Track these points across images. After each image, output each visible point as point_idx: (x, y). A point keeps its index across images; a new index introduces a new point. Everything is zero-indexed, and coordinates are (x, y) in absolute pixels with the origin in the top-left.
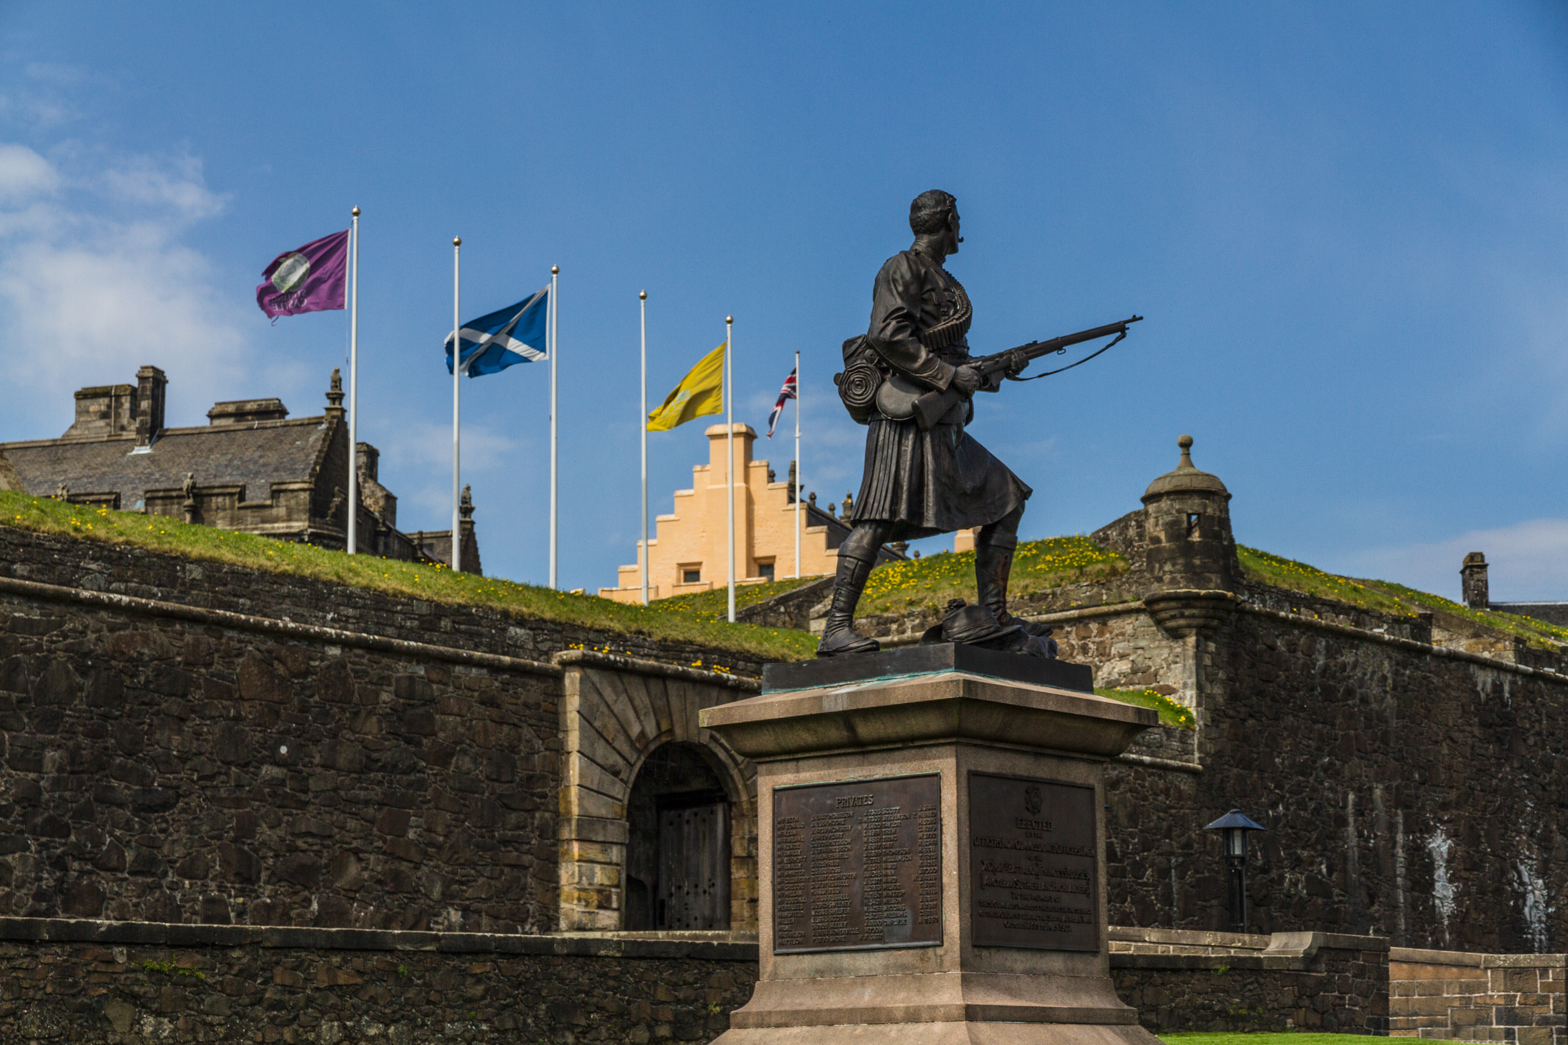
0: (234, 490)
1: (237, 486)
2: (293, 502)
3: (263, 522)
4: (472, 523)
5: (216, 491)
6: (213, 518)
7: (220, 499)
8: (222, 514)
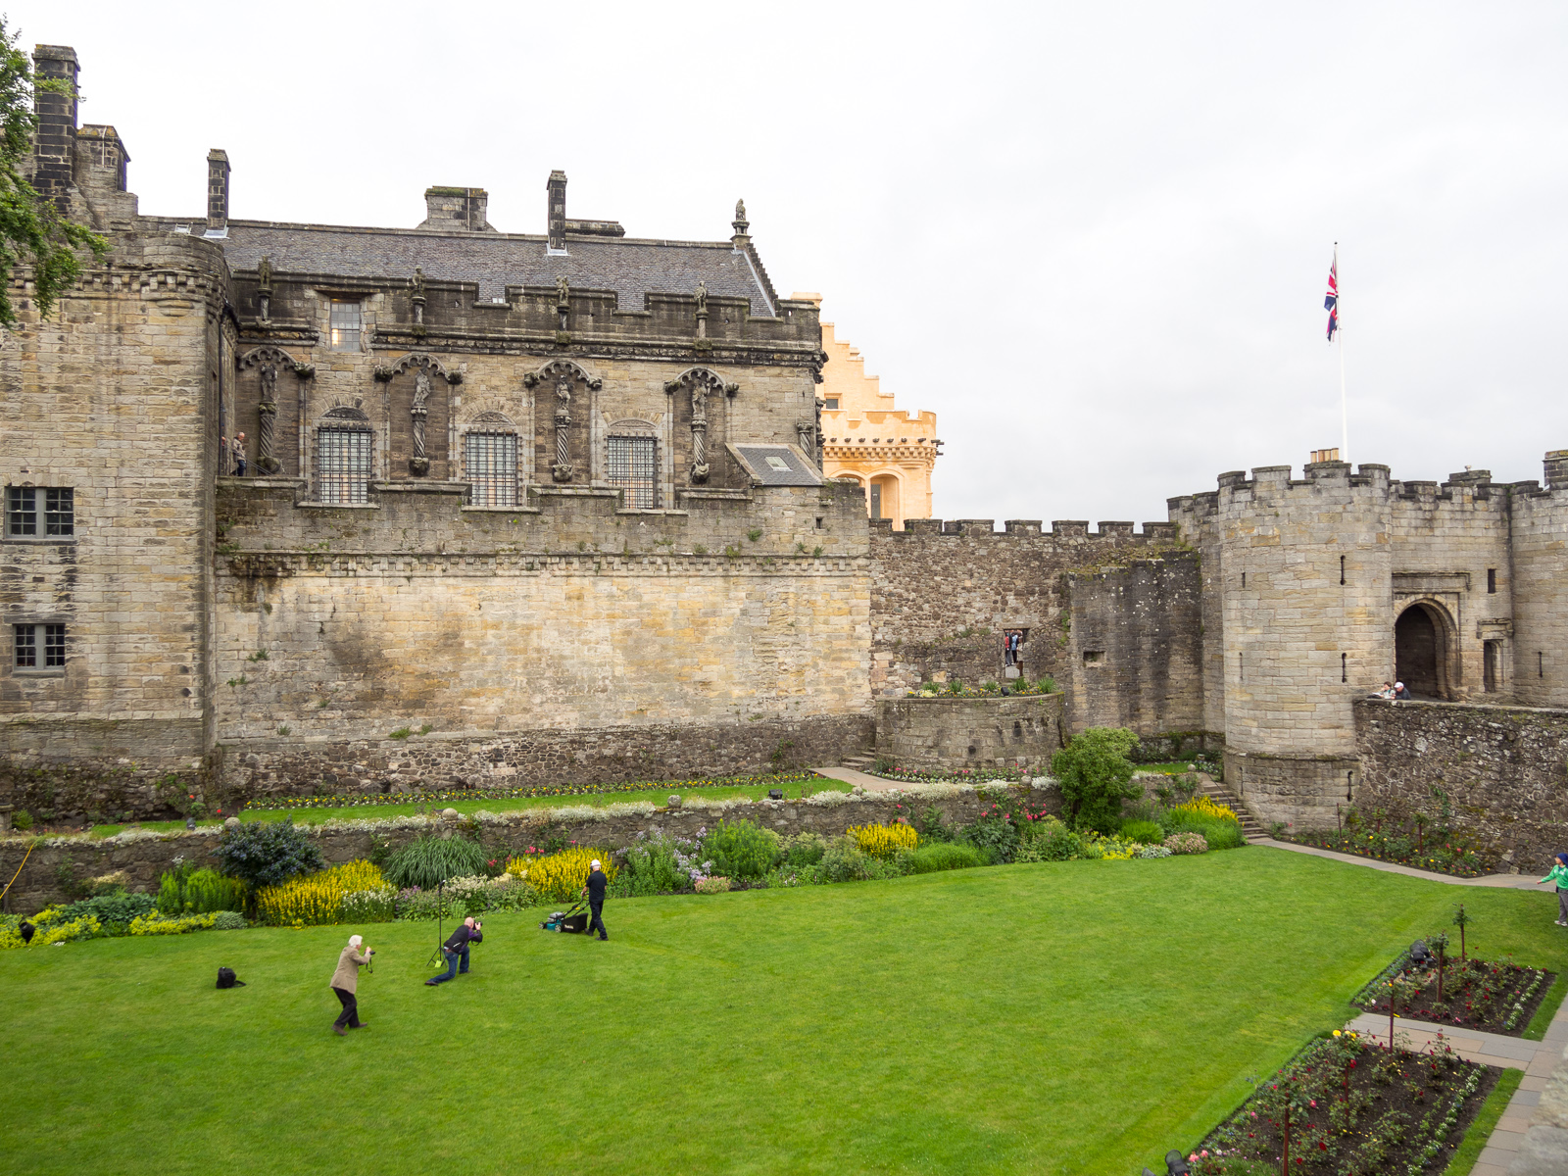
0: (739, 303)
1: (741, 299)
3: (774, 338)
5: (725, 302)
6: (724, 329)
7: (729, 310)
8: (731, 326)
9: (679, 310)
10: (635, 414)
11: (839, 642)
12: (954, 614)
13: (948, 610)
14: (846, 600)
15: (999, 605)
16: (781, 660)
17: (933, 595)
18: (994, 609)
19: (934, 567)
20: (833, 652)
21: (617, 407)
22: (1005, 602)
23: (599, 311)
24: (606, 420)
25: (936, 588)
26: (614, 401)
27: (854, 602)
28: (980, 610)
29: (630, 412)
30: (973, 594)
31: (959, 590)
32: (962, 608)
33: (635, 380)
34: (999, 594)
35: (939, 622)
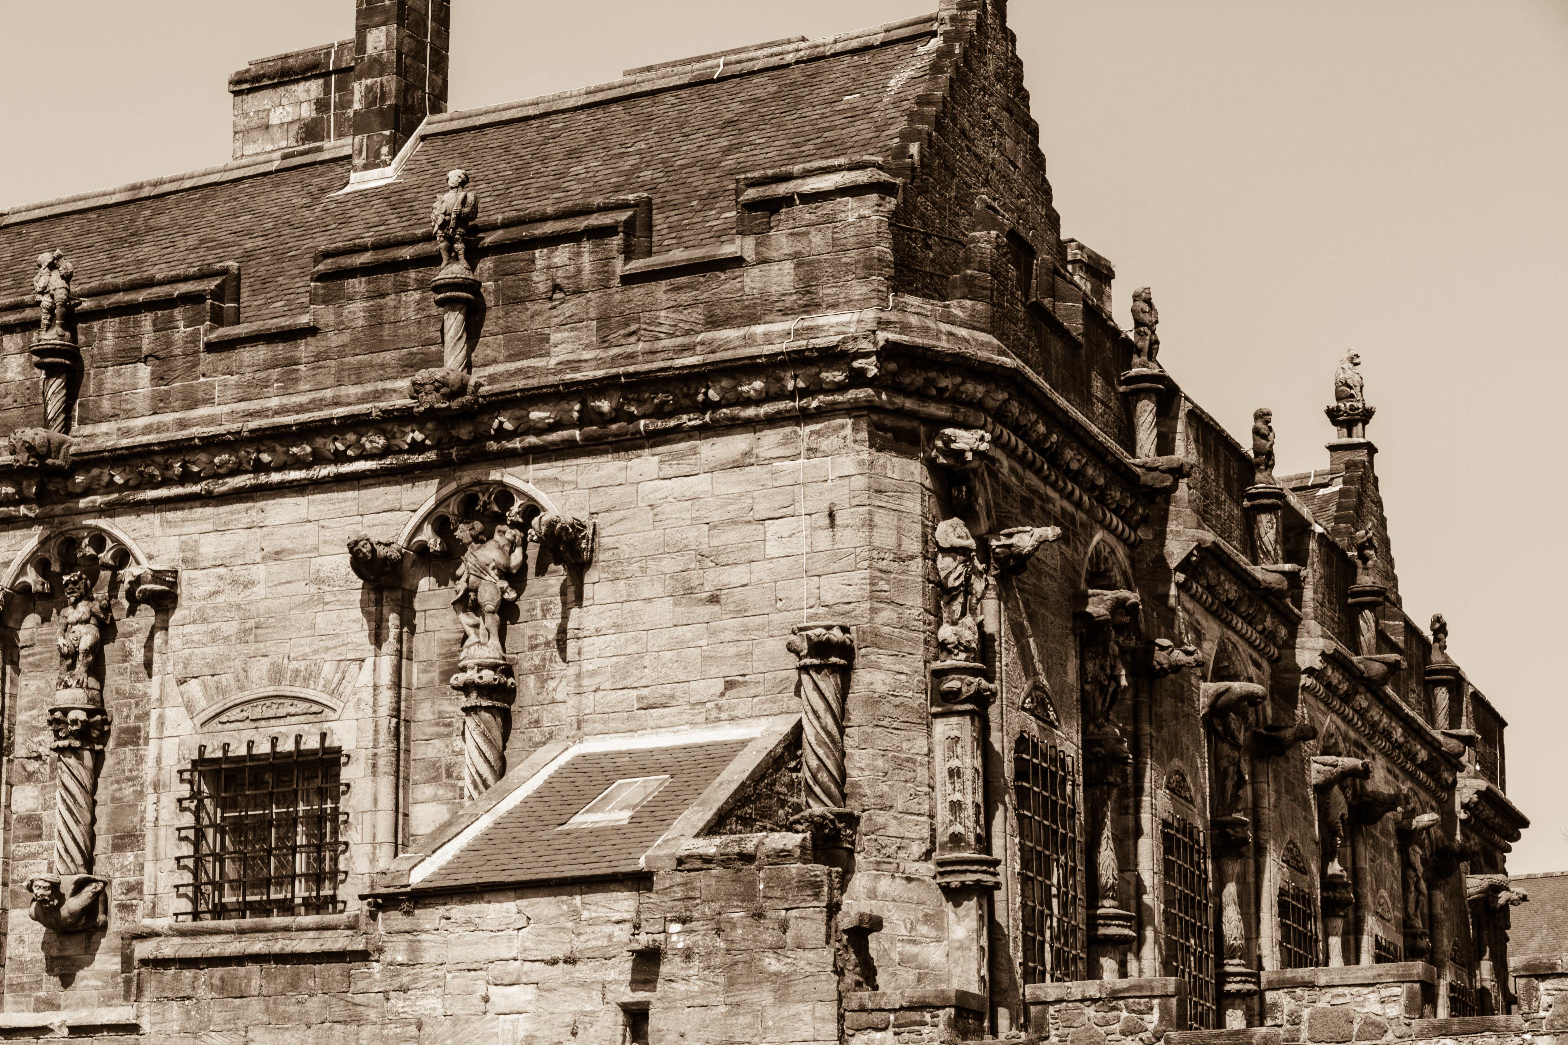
0: (607, 219)
1: (623, 206)
2: (818, 240)
3: (713, 323)
4: (1371, 449)
5: (549, 228)
6: (537, 325)
7: (562, 255)
8: (570, 307)
9: (402, 288)
10: (277, 674)
21: (225, 658)
23: (169, 344)
24: (189, 707)
26: (214, 637)
29: (260, 669)
33: (278, 555)
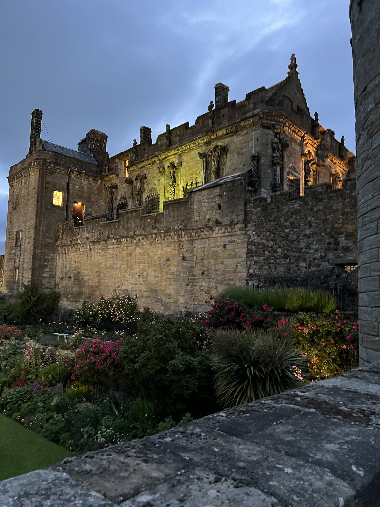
2: (256, 99)
6: (221, 120)
7: (224, 110)
8: (225, 117)
10: (192, 174)
11: (229, 275)
12: (297, 254)
13: (294, 252)
14: (233, 250)
15: (332, 246)
16: (200, 284)
17: (283, 242)
18: (328, 249)
19: (285, 223)
20: (225, 280)
22: (337, 243)
23: (181, 133)
24: (183, 180)
25: (286, 238)
26: (186, 170)
27: (237, 250)
28: (317, 250)
29: (190, 173)
30: (311, 239)
31: (301, 237)
32: (303, 250)
33: (193, 158)
34: (332, 237)
35: (288, 260)
